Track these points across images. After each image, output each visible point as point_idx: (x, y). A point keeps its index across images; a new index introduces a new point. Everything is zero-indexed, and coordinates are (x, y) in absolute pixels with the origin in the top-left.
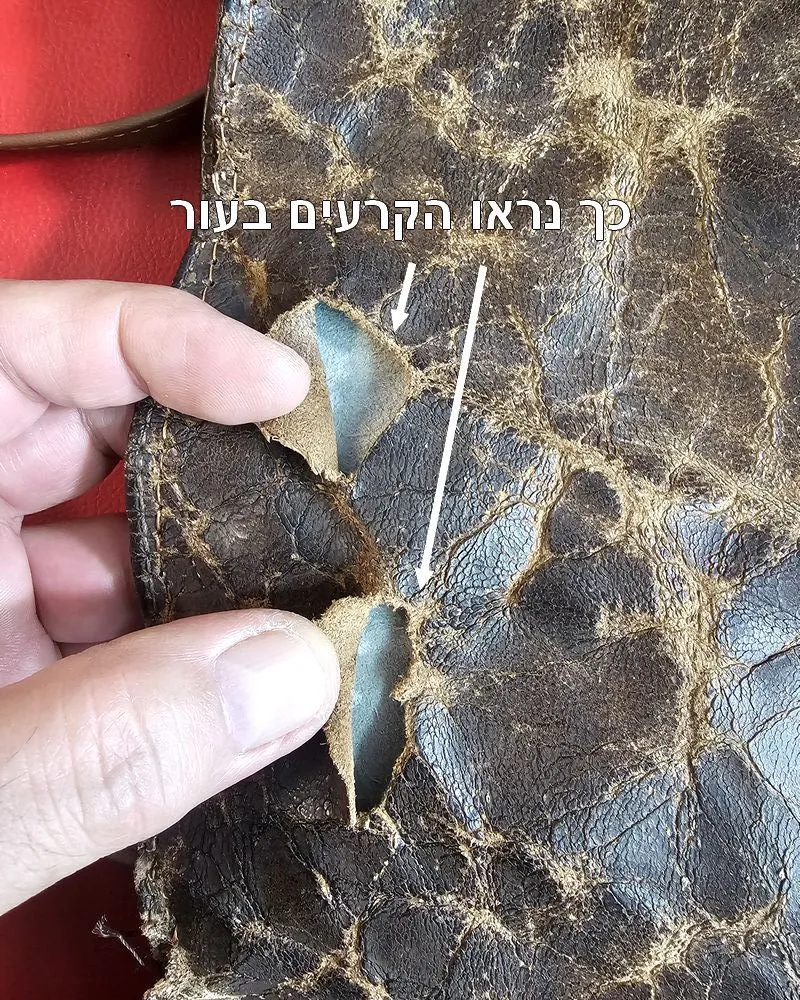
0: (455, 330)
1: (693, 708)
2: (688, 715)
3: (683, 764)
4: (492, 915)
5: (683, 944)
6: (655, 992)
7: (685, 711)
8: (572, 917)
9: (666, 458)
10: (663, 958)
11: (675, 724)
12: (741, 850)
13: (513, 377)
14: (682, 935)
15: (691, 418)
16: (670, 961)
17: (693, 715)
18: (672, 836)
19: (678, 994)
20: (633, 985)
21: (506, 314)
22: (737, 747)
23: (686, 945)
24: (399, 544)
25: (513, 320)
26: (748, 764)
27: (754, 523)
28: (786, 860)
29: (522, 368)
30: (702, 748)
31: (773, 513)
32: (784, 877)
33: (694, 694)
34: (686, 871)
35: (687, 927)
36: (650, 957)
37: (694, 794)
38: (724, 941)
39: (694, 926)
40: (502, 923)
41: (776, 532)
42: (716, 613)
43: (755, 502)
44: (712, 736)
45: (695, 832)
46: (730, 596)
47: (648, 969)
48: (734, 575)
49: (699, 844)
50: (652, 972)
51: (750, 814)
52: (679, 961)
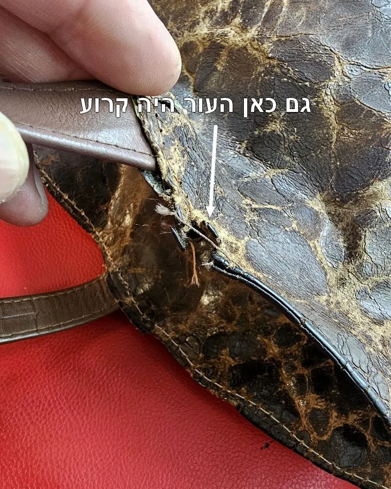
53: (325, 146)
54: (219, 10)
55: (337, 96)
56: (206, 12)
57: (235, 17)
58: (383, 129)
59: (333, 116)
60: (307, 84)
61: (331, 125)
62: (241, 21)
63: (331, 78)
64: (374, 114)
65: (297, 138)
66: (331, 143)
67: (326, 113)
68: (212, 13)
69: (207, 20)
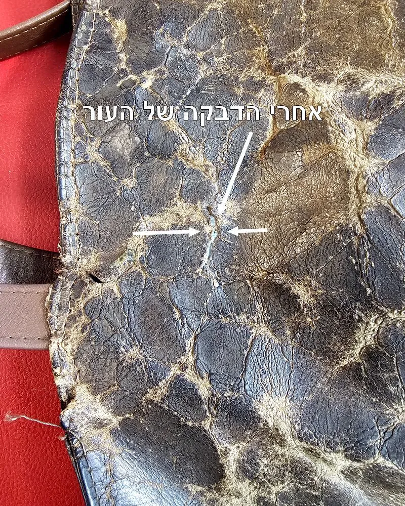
0: (224, 40)
1: (357, 187)
2: (355, 192)
3: (356, 219)
4: (266, 328)
5: (374, 330)
6: (364, 368)
7: (353, 190)
8: (309, 320)
9: (335, 72)
10: (364, 342)
11: (348, 199)
12: (398, 264)
13: (254, 55)
14: (372, 324)
16: (368, 343)
17: (357, 191)
18: (357, 263)
19: (377, 366)
20: (351, 366)
21: (247, 24)
22: (385, 203)
23: (376, 331)
24: (203, 137)
25: (251, 26)
26: (393, 212)
27: (385, 92)
29: (258, 48)
30: (365, 207)
31: (396, 84)
33: (357, 179)
34: (369, 284)
35: (373, 318)
36: (356, 342)
37: (365, 235)
38: (398, 325)
39: (378, 318)
40: (272, 332)
41: (398, 92)
42: (365, 137)
43: (386, 81)
44: (370, 200)
45: (370, 259)
46: (373, 128)
47: (357, 351)
48: (375, 118)
49: (373, 265)
50: (360, 353)
51: (399, 241)
52: (373, 343)
53: (330, 360)
54: (364, 89)
55: (383, 333)
56: (349, 76)
57: (371, 119)
58: (392, 407)
59: (362, 345)
60: (369, 291)
61: (353, 349)
62: (373, 133)
63: (396, 312)
64: (398, 386)
65: (313, 325)
66: (338, 363)
67: (359, 335)
68: (354, 85)
69: (341, 87)
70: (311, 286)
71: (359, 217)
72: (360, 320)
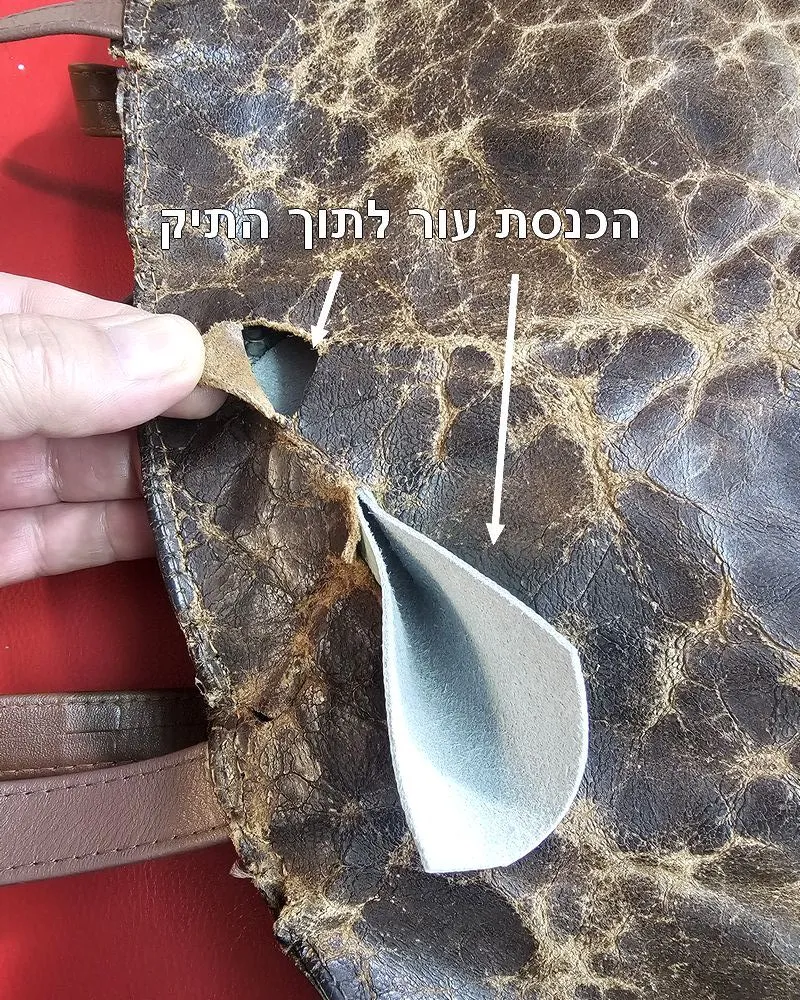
0: (344, 310)
1: (598, 466)
2: (597, 474)
3: (609, 511)
5: (678, 660)
6: (682, 718)
7: (594, 472)
10: (669, 681)
11: (591, 485)
12: (681, 557)
13: (393, 319)
14: (672, 651)
15: (527, 297)
16: (676, 681)
17: (600, 471)
18: (628, 572)
19: (698, 710)
20: (663, 723)
21: (377, 286)
22: (640, 479)
23: (681, 659)
25: (382, 287)
26: (654, 488)
27: (594, 337)
28: (715, 547)
29: (398, 311)
30: (617, 491)
31: (604, 327)
32: (721, 562)
33: (595, 456)
34: (651, 596)
35: (672, 642)
36: (660, 684)
37: (627, 531)
38: (707, 641)
39: (677, 639)
41: (611, 335)
42: (589, 397)
43: (591, 326)
44: (620, 479)
45: (643, 561)
46: (595, 383)
47: (665, 698)
48: (593, 370)
49: (650, 569)
50: (669, 700)
51: (673, 525)
52: (683, 678)
53: (633, 723)
54: (566, 338)
55: (690, 660)
56: (540, 328)
57: (588, 372)
58: (734, 761)
59: (669, 686)
60: (655, 605)
61: (658, 697)
62: (597, 390)
63: (697, 623)
64: (734, 729)
65: (594, 681)
66: (644, 725)
67: (660, 673)
68: (551, 335)
69: (535, 341)
70: (573, 624)
71: (612, 506)
72: (656, 651)
